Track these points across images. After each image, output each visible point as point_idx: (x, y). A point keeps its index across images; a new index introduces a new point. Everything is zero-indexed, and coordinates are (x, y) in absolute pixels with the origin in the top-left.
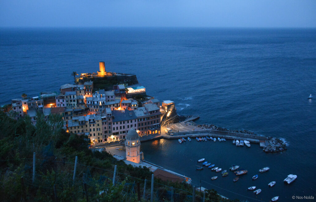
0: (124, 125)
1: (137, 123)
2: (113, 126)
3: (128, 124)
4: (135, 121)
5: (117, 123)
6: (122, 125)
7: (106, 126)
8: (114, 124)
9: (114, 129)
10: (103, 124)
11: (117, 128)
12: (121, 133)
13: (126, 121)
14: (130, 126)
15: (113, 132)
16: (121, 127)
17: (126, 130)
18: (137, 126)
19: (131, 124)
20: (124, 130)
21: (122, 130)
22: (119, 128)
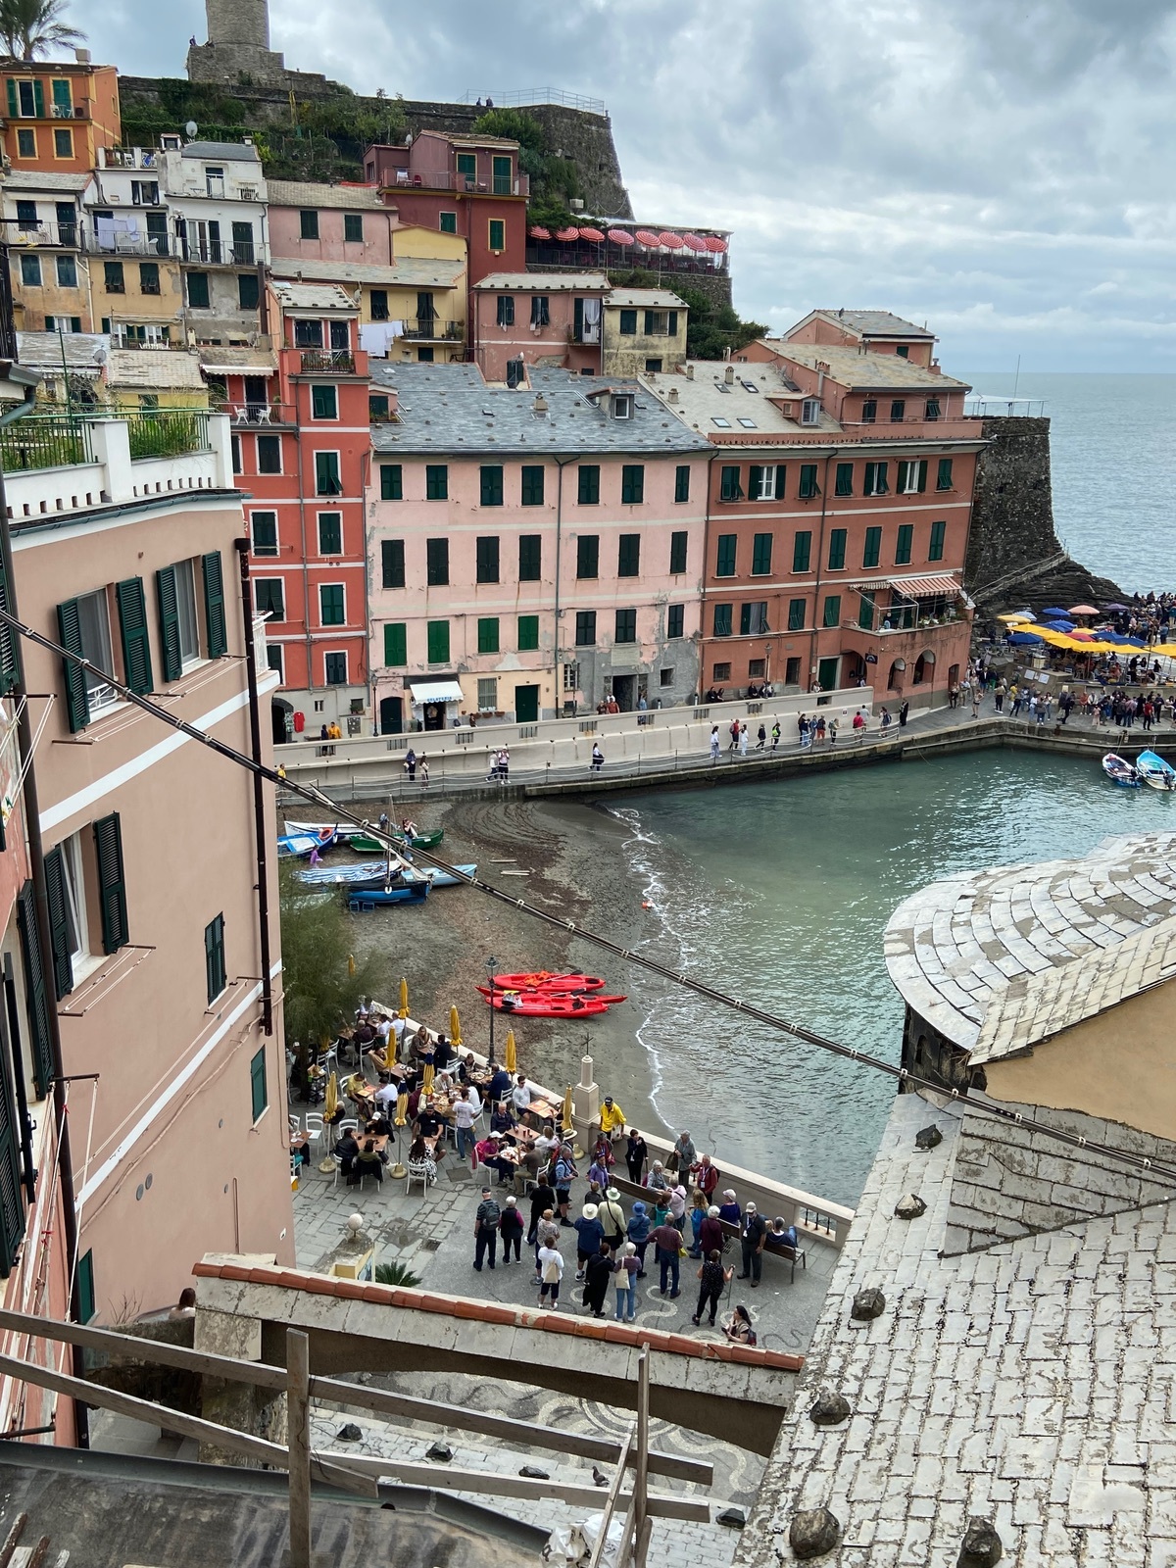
0: (530, 529)
1: (692, 518)
2: (385, 521)
3: (582, 521)
4: (682, 495)
5: (437, 491)
6: (510, 523)
7: (283, 499)
8: (392, 489)
9: (394, 576)
11: (438, 551)
12: (488, 636)
13: (565, 470)
14: (608, 557)
15: (384, 605)
16: (488, 551)
17: (558, 613)
18: (700, 575)
19: (630, 520)
20: (533, 599)
21: (508, 599)
22: (463, 562)
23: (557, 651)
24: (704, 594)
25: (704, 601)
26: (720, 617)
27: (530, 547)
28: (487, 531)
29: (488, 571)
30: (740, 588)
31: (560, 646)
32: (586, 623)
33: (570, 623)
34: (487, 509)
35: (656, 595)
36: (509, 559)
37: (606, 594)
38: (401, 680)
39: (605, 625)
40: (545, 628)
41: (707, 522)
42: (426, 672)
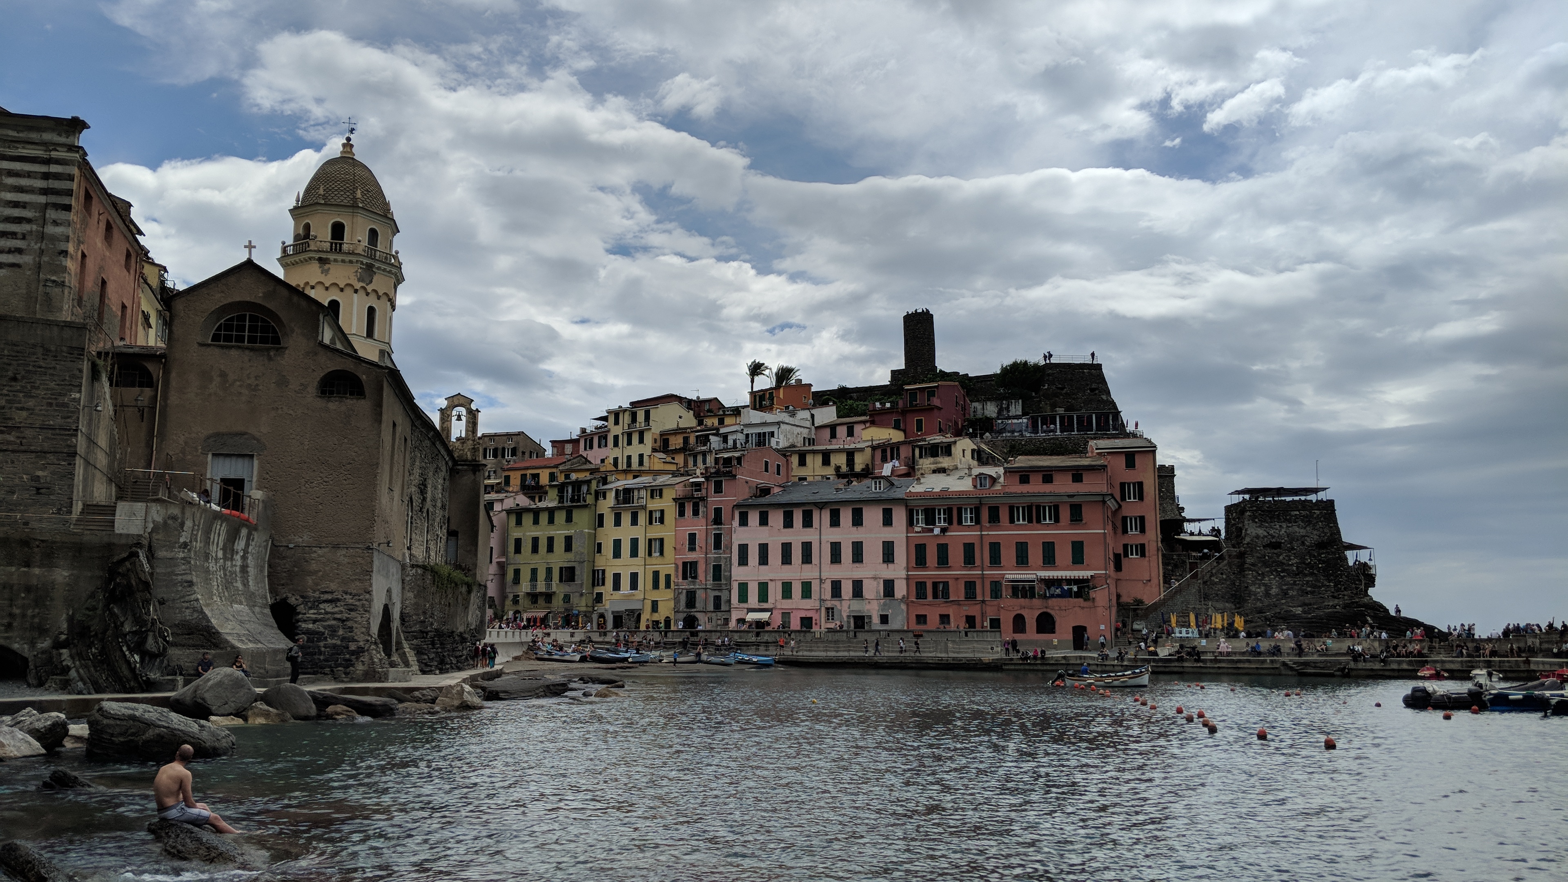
0: (807, 539)
1: (896, 535)
2: (740, 535)
4: (888, 523)
5: (764, 521)
6: (797, 536)
7: (699, 526)
8: (744, 522)
9: (743, 560)
10: (682, 513)
11: (764, 549)
12: (787, 590)
13: (823, 511)
14: (847, 553)
15: (738, 574)
16: (786, 549)
17: (821, 580)
18: (904, 565)
19: (857, 534)
20: (809, 573)
21: (797, 572)
22: (775, 555)
23: (822, 600)
24: (908, 575)
25: (908, 578)
26: (920, 589)
27: (807, 548)
28: (786, 539)
29: (786, 558)
30: (931, 573)
31: (823, 597)
32: (836, 587)
33: (828, 586)
34: (786, 530)
35: (874, 573)
36: (797, 554)
37: (846, 571)
38: (746, 610)
39: (847, 589)
40: (815, 587)
41: (907, 537)
42: (757, 606)
